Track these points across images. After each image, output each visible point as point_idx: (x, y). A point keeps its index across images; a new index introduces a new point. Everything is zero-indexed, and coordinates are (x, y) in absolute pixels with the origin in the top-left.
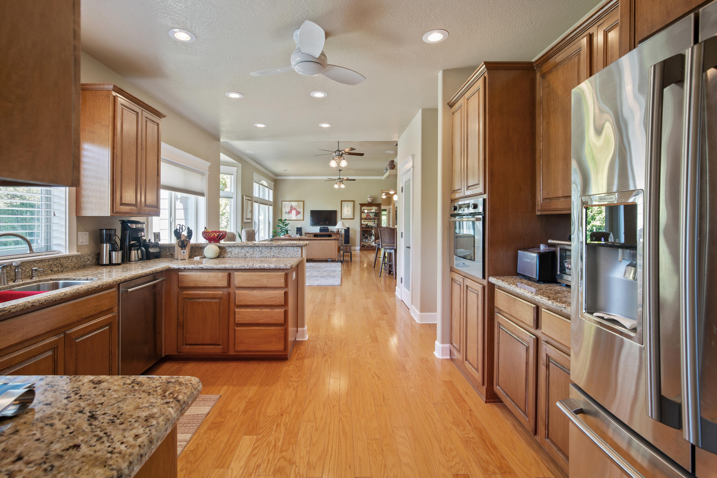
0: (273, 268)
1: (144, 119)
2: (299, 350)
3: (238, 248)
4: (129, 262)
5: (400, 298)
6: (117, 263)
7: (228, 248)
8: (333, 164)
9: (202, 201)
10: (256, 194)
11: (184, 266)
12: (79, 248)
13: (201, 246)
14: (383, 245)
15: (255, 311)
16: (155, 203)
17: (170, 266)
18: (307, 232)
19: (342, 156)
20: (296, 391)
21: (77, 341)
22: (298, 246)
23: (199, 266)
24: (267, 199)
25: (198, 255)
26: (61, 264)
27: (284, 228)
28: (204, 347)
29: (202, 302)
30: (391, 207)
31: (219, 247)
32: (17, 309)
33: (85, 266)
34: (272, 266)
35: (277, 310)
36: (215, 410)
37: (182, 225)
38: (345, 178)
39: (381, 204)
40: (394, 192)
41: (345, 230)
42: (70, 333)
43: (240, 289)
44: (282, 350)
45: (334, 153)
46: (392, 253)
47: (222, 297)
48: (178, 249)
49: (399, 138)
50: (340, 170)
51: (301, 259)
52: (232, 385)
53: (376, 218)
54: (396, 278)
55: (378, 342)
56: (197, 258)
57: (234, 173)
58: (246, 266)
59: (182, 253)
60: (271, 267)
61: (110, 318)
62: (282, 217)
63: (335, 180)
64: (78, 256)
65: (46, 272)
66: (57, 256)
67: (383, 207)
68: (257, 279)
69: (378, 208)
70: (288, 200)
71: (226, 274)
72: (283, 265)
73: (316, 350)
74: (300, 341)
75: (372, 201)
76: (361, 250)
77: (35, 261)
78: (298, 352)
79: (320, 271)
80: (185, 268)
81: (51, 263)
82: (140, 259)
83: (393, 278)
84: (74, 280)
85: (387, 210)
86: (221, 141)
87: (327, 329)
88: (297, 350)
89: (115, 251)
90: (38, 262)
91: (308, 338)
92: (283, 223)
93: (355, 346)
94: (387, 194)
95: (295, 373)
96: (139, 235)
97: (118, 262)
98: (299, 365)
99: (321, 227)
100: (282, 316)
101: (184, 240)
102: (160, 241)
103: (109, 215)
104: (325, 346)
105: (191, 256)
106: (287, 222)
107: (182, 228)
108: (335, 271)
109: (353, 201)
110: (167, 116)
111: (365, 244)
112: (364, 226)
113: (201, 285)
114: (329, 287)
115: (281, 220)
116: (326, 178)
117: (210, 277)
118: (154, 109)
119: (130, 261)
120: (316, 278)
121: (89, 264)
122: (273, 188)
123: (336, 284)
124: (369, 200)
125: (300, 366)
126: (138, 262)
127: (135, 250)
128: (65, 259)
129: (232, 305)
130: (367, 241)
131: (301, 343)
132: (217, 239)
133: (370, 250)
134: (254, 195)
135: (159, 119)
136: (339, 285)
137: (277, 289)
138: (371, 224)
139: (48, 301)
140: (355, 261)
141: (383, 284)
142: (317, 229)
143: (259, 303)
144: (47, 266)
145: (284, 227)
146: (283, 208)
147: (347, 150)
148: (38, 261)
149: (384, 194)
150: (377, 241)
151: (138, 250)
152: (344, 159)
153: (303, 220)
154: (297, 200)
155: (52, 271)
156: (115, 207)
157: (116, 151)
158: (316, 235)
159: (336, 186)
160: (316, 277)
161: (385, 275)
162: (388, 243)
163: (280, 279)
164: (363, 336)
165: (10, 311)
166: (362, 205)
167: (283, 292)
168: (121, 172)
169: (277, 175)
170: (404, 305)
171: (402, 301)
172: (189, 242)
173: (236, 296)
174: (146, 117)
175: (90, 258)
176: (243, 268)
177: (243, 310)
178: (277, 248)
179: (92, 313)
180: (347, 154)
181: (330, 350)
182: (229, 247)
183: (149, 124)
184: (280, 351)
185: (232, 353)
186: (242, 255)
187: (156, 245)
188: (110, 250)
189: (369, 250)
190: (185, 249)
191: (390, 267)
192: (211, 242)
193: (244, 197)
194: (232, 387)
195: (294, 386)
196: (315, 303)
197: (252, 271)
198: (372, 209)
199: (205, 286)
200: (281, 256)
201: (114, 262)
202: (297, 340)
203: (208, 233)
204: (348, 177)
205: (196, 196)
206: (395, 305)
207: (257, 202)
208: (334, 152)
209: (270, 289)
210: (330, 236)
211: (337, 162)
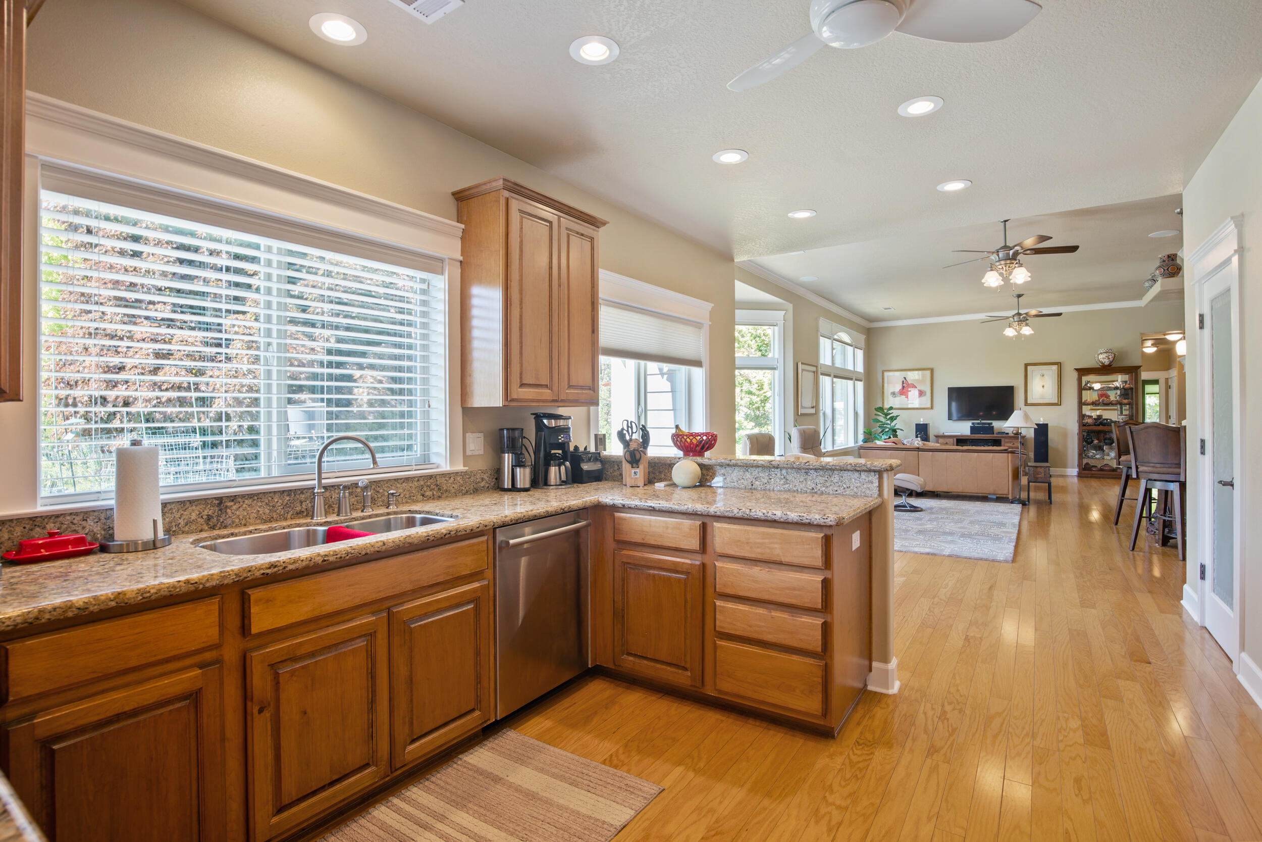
0: (795, 520)
1: (564, 233)
2: (870, 718)
3: (737, 469)
4: (545, 487)
5: (1196, 618)
6: (522, 487)
7: (718, 467)
8: (992, 279)
9: (699, 375)
10: (825, 359)
11: (621, 502)
12: (467, 459)
13: (668, 462)
14: (1141, 469)
15: (757, 613)
16: (588, 382)
17: (600, 499)
18: (941, 434)
19: (1016, 260)
20: (831, 838)
21: (413, 626)
22: (870, 471)
23: (647, 504)
24: (850, 367)
25: (660, 480)
26: (437, 486)
27: (887, 424)
28: (659, 666)
29: (654, 575)
30: (1174, 373)
31: (701, 466)
32: (298, 564)
33: (477, 490)
34: (793, 516)
35: (806, 619)
36: (640, 823)
37: (631, 422)
38: (1033, 312)
39: (1140, 367)
40: (1181, 336)
41: (1035, 429)
42: (397, 611)
43: (725, 559)
44: (816, 713)
45: (995, 255)
46: (1172, 492)
47: (689, 571)
48: (626, 466)
49: (1185, 184)
50: (1019, 296)
51: (879, 501)
52: (694, 770)
53: (1126, 401)
54: (1184, 559)
55: (1109, 748)
56: (660, 486)
57: (778, 323)
58: (736, 511)
59: (633, 474)
60: (790, 517)
61: (474, 590)
62: (883, 403)
63: (1008, 318)
64: (466, 473)
65: (415, 498)
66: (432, 473)
67: (1145, 375)
68: (758, 541)
69: (1132, 376)
70: (896, 369)
71: (698, 523)
72: (817, 517)
73: (913, 728)
74: (876, 693)
75: (1111, 362)
76: (1080, 476)
77: (398, 479)
78: (864, 723)
79: (961, 521)
80: (624, 506)
81: (422, 483)
82: (563, 482)
83: (1177, 556)
84: (437, 515)
85: (1162, 382)
86: (735, 261)
87: (954, 675)
88: (864, 716)
89: (520, 466)
90: (402, 481)
91: (900, 689)
92: (886, 415)
93: (1028, 744)
94: (1158, 342)
95: (843, 783)
96: (560, 439)
97: (523, 485)
98: (859, 762)
99: (973, 424)
100: (818, 634)
101: (634, 450)
102: (605, 450)
103: (501, 406)
104: (940, 724)
105: (650, 482)
106: (895, 413)
107: (632, 428)
108: (1002, 524)
109: (1059, 364)
110: (608, 223)
111: (1092, 462)
112: (1090, 421)
113: (652, 542)
114: (980, 562)
115: (881, 409)
116: (982, 316)
117: (667, 528)
118: (581, 212)
119: (546, 483)
120: (949, 538)
121: (483, 487)
122: (863, 345)
123: (1001, 557)
124: (1104, 359)
125: (861, 765)
126: (560, 487)
127: (555, 466)
128: (444, 477)
129: (710, 591)
130: (1098, 456)
131: (878, 698)
132: (698, 448)
133: (1108, 478)
134: (822, 361)
135: (594, 230)
136: (1006, 561)
137: (806, 570)
138: (1112, 415)
139: (352, 554)
140: (1064, 505)
141: (1140, 571)
142: (964, 428)
143: (766, 597)
144: (416, 488)
145: (889, 422)
146: (886, 385)
147: (1030, 242)
148: (401, 479)
149: (1149, 343)
150: (1123, 458)
151: (559, 466)
152: (1021, 265)
153: (932, 408)
154: (916, 367)
155: (423, 495)
156: (510, 390)
157: (510, 293)
158: (961, 441)
159: (1010, 332)
160: (951, 534)
161: (1150, 547)
162: (1158, 465)
163: (812, 548)
164: (1058, 718)
165: (284, 568)
166: (1082, 372)
167: (820, 578)
168: (521, 329)
169: (871, 319)
170: (1213, 643)
171: (1204, 631)
172: (645, 454)
173: (717, 574)
174: (567, 229)
175: (485, 477)
176: (730, 515)
177: (730, 605)
178: (821, 473)
179: (441, 579)
180: (1028, 252)
181: (951, 739)
182: (721, 466)
183: (574, 240)
184: (813, 716)
185: (710, 691)
186: (745, 483)
187: (597, 457)
188: (514, 464)
189: (1103, 478)
190: (638, 467)
191: (1165, 526)
192: (689, 455)
193: (800, 365)
194: (691, 775)
195: (830, 821)
196: (936, 600)
197: (748, 522)
198: (1114, 381)
199: (659, 544)
200: (830, 490)
201: (519, 485)
202: (870, 688)
203: (680, 437)
204: (1040, 310)
205: (687, 367)
206: (1180, 639)
207: (829, 375)
208: (993, 253)
209: (787, 567)
210: (997, 442)
211: (1001, 275)
